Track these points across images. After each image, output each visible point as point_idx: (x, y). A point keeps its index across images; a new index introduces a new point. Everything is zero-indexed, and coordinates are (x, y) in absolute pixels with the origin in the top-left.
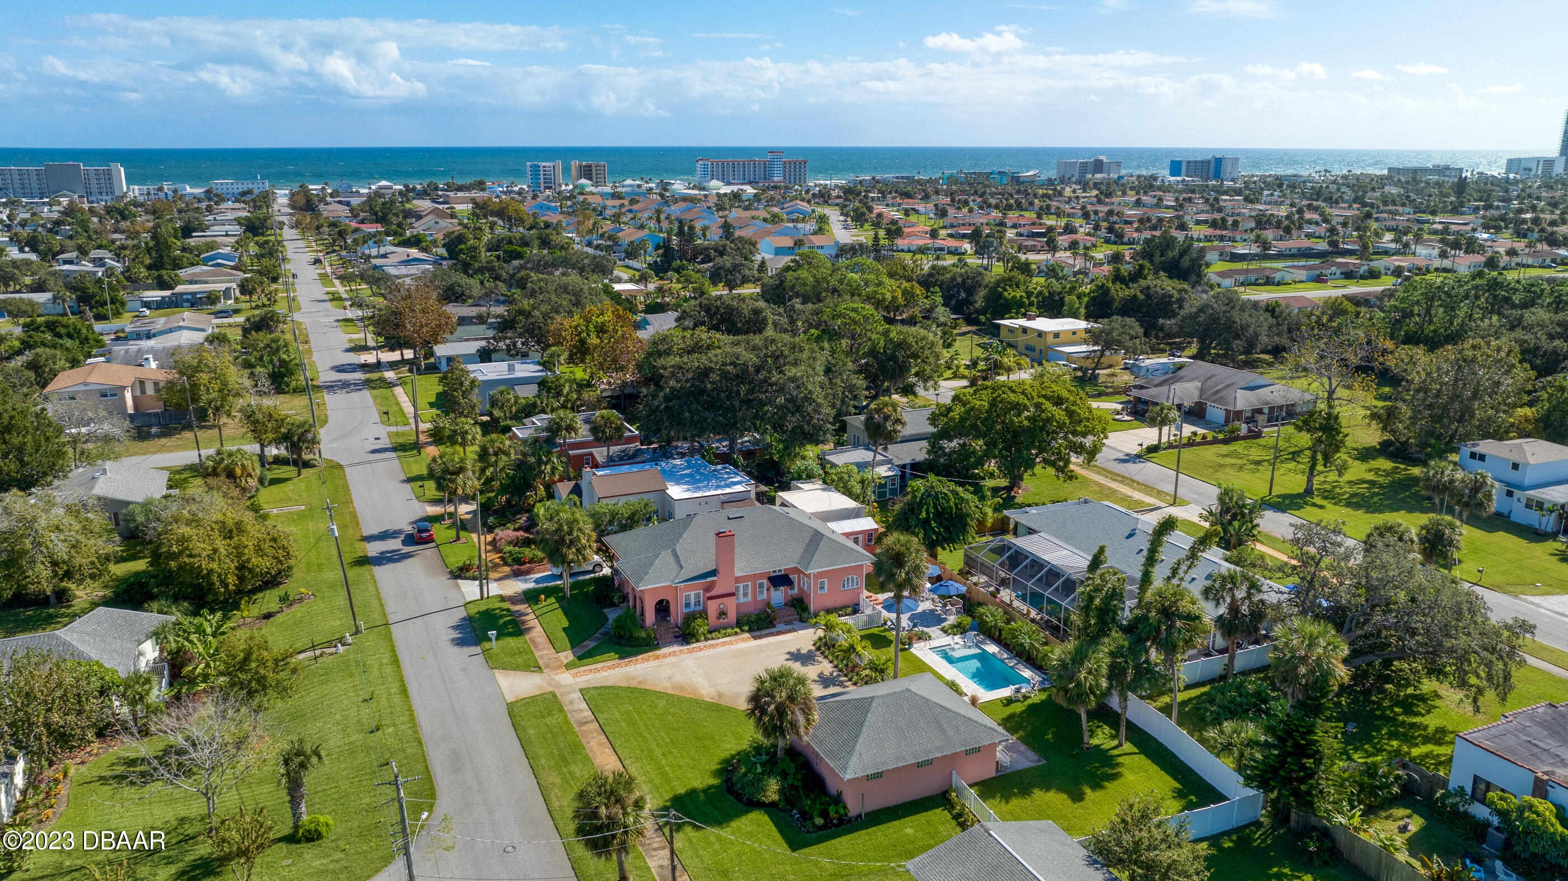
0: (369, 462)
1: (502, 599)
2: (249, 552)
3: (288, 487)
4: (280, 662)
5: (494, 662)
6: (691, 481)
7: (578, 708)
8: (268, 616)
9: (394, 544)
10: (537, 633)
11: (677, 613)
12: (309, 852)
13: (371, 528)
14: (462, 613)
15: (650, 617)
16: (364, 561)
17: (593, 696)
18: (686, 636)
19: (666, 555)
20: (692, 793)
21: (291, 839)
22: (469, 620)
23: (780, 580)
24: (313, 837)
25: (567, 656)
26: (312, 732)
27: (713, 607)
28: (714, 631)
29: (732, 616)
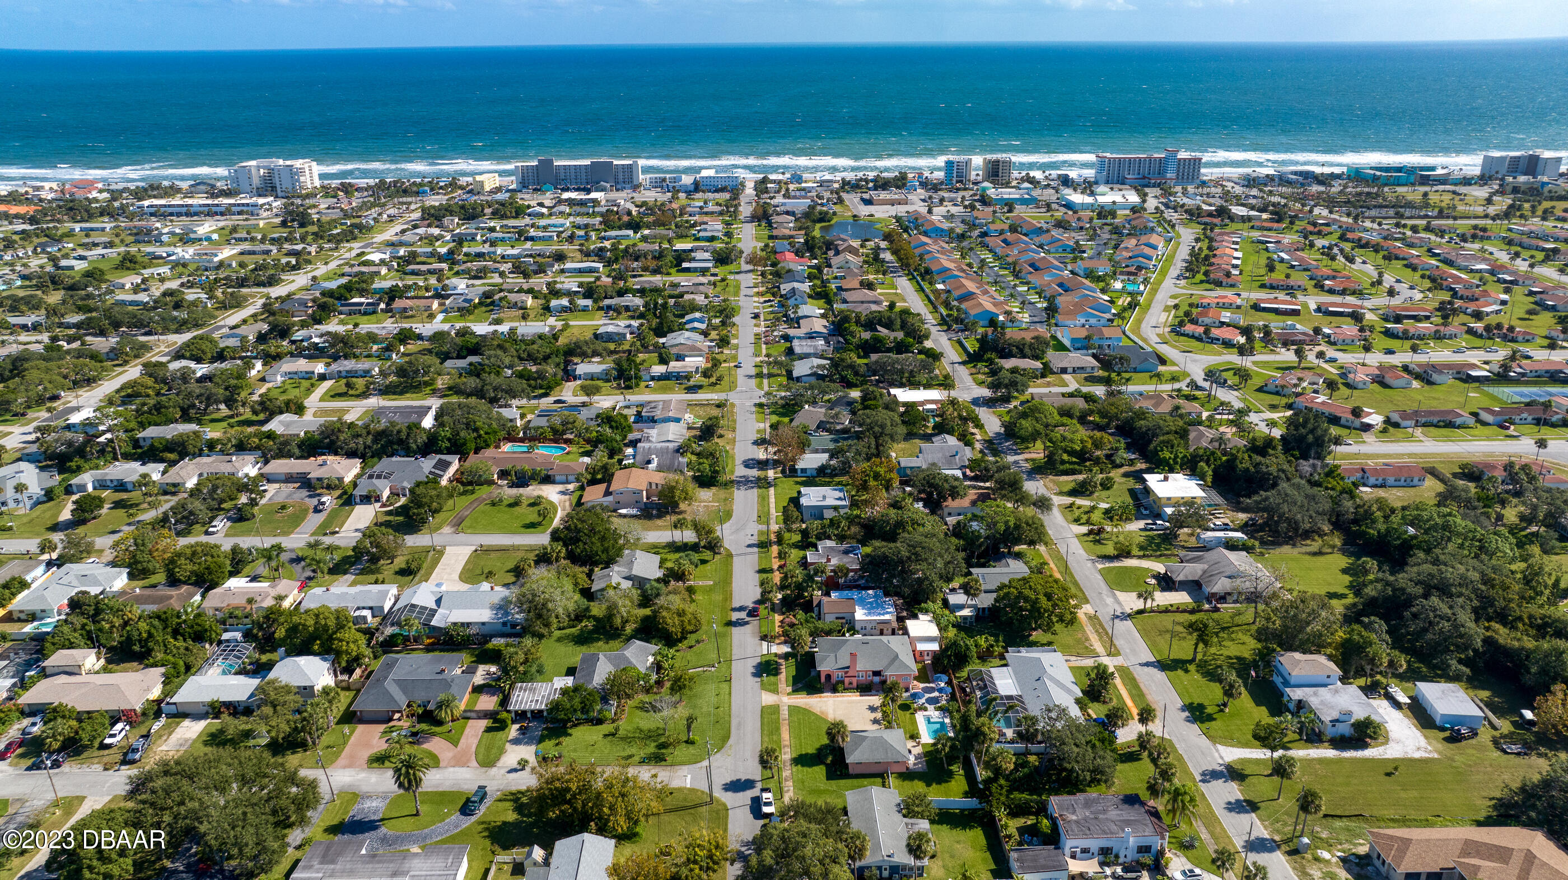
0: (745, 554)
1: (776, 655)
2: (686, 624)
3: (708, 567)
4: (691, 679)
5: (764, 687)
6: (871, 608)
7: (785, 713)
8: (691, 647)
9: (743, 615)
10: (783, 676)
11: (834, 679)
12: (691, 747)
13: (736, 604)
14: (758, 660)
15: (823, 679)
16: (730, 624)
17: (793, 710)
18: (834, 690)
19: (832, 655)
20: (807, 754)
21: (687, 742)
22: (760, 664)
23: (877, 673)
24: (693, 743)
25: (789, 689)
26: (697, 713)
27: (847, 680)
28: (845, 689)
29: (855, 685)
